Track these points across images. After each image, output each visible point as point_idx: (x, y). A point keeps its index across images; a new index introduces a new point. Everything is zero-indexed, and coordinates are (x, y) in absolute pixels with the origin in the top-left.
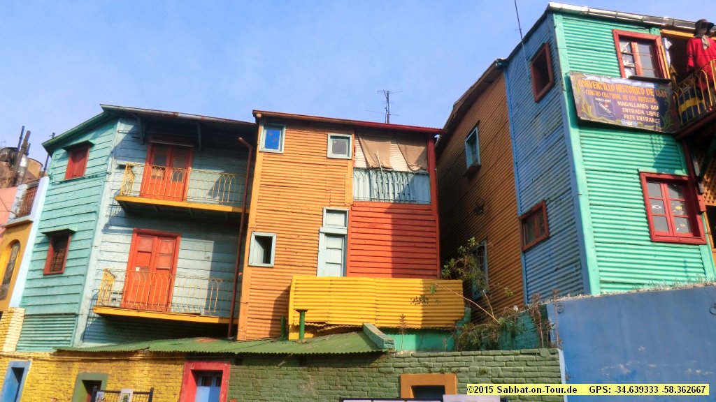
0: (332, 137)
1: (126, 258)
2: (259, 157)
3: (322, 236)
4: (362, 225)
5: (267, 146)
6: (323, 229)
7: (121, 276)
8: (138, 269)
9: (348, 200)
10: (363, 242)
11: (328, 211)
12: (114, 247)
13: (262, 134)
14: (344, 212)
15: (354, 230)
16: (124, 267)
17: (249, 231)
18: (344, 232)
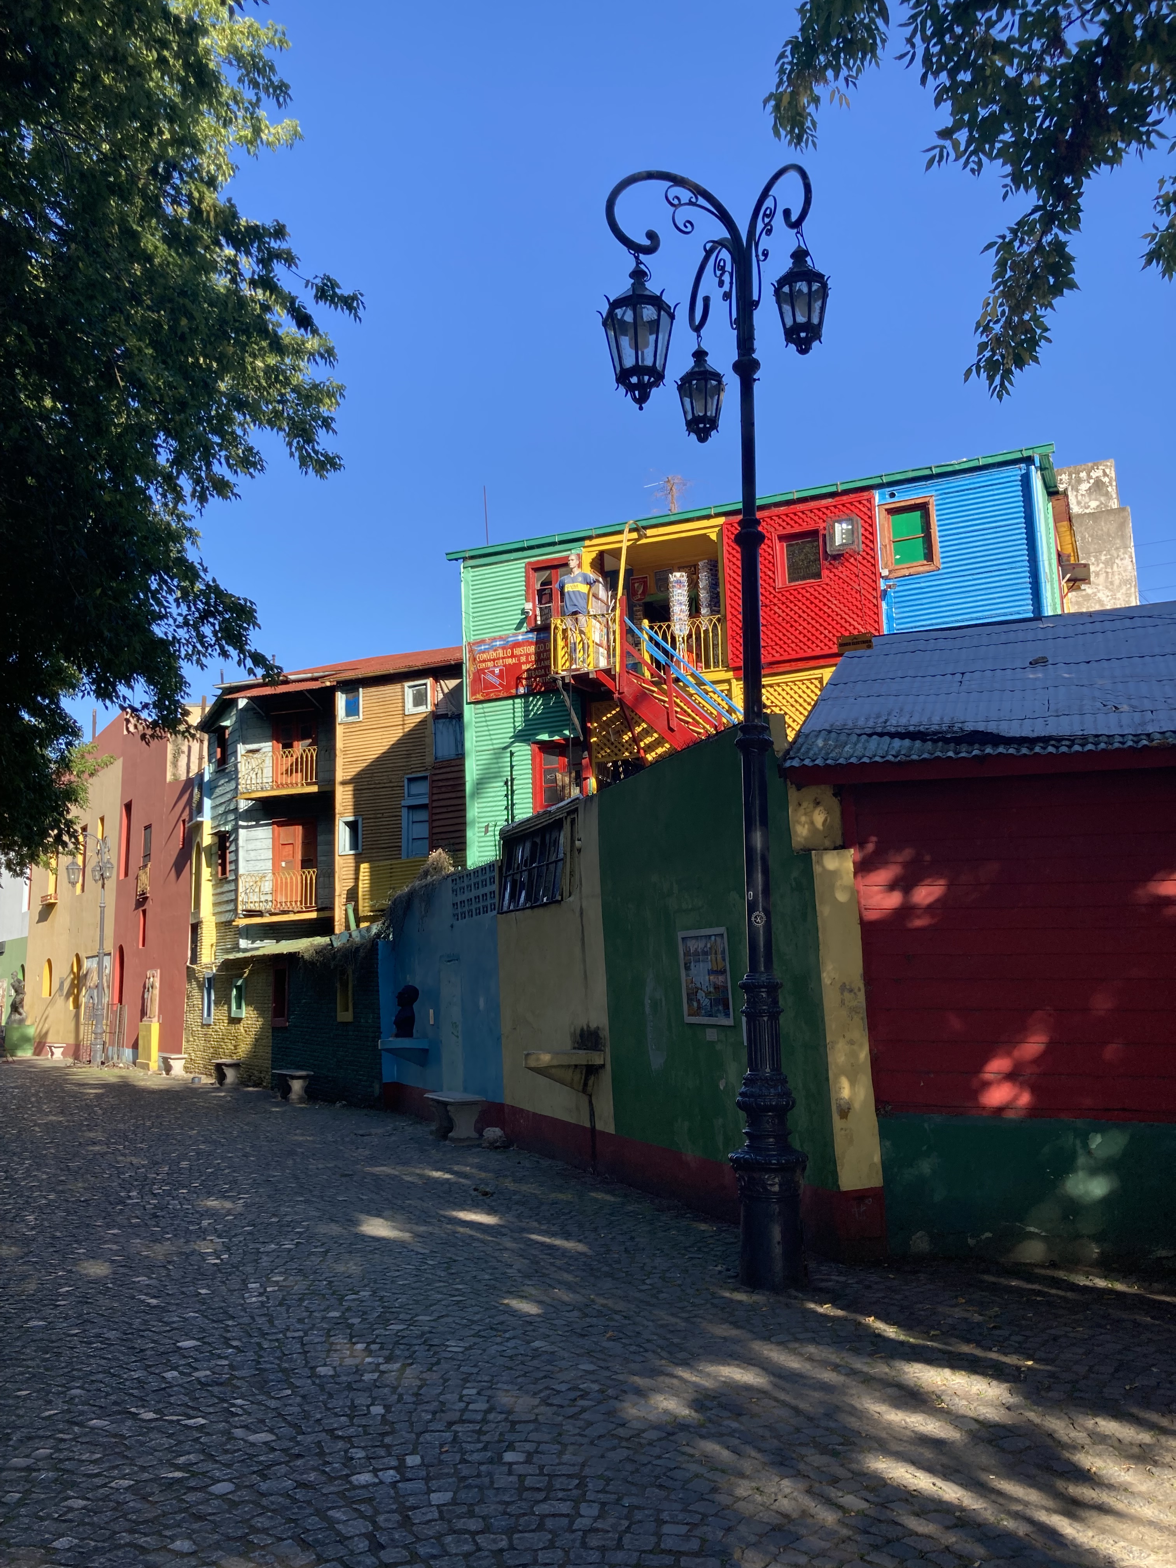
0: (410, 687)
1: (269, 854)
2: (339, 730)
3: (404, 812)
4: (443, 790)
5: (348, 714)
6: (404, 803)
7: (270, 876)
8: (283, 864)
9: (429, 760)
10: (444, 810)
11: (410, 780)
12: (258, 845)
13: (341, 700)
14: (424, 778)
15: (435, 797)
16: (269, 864)
17: (337, 816)
18: (425, 801)
